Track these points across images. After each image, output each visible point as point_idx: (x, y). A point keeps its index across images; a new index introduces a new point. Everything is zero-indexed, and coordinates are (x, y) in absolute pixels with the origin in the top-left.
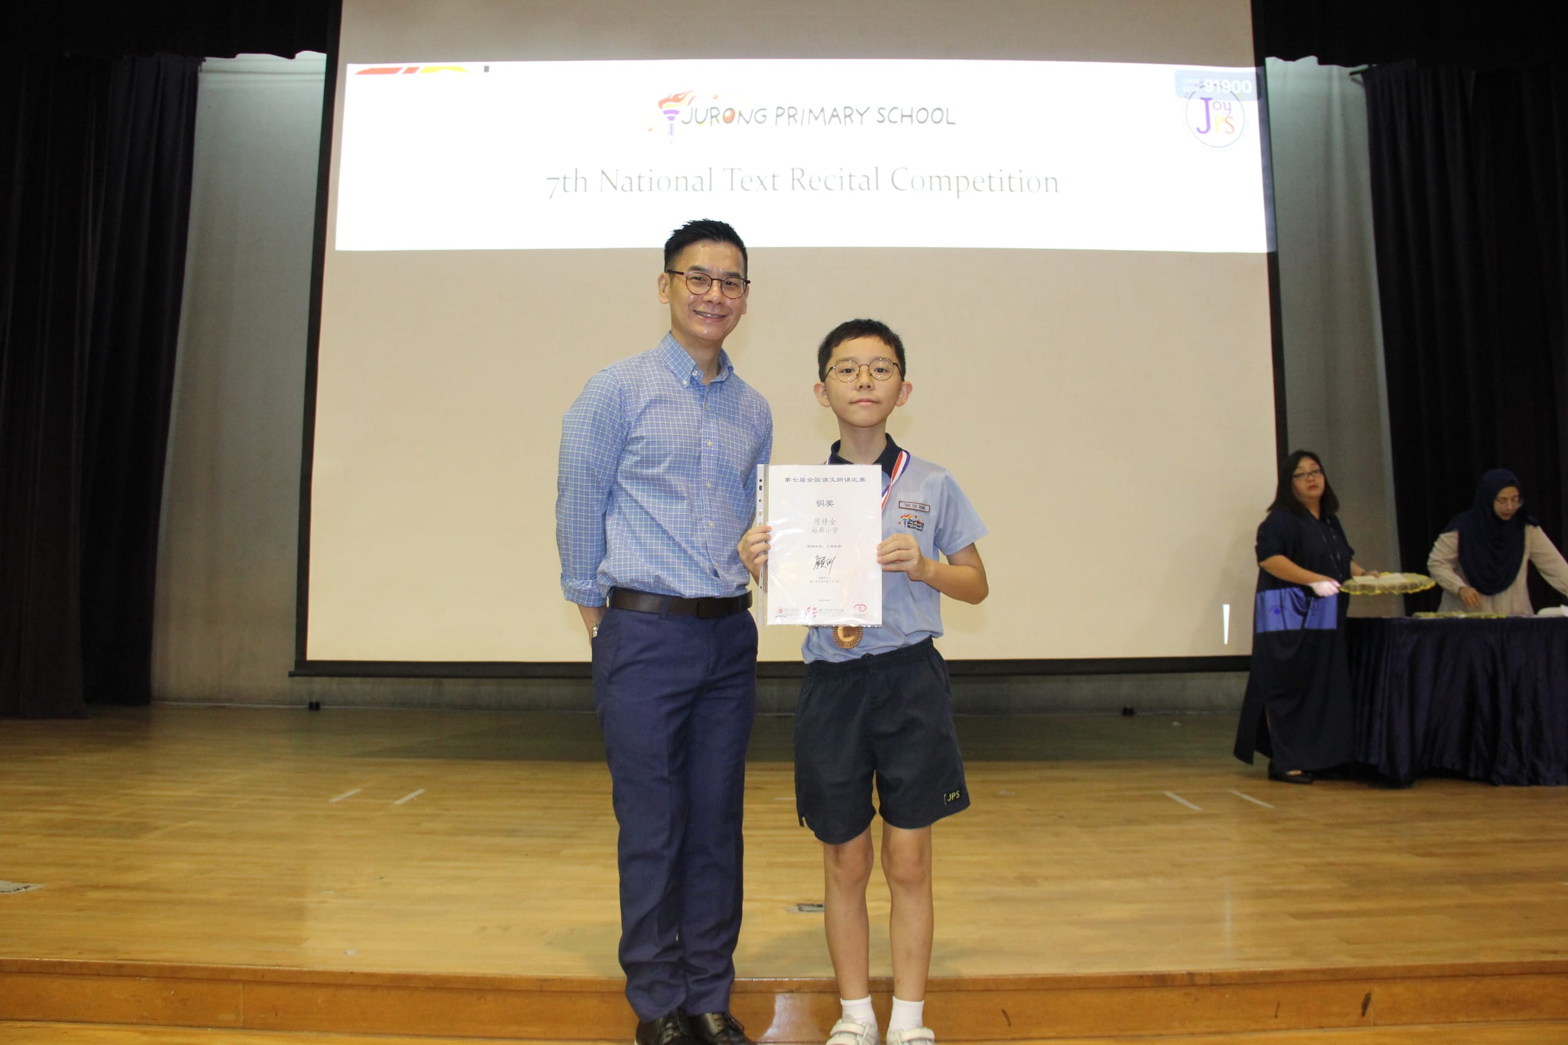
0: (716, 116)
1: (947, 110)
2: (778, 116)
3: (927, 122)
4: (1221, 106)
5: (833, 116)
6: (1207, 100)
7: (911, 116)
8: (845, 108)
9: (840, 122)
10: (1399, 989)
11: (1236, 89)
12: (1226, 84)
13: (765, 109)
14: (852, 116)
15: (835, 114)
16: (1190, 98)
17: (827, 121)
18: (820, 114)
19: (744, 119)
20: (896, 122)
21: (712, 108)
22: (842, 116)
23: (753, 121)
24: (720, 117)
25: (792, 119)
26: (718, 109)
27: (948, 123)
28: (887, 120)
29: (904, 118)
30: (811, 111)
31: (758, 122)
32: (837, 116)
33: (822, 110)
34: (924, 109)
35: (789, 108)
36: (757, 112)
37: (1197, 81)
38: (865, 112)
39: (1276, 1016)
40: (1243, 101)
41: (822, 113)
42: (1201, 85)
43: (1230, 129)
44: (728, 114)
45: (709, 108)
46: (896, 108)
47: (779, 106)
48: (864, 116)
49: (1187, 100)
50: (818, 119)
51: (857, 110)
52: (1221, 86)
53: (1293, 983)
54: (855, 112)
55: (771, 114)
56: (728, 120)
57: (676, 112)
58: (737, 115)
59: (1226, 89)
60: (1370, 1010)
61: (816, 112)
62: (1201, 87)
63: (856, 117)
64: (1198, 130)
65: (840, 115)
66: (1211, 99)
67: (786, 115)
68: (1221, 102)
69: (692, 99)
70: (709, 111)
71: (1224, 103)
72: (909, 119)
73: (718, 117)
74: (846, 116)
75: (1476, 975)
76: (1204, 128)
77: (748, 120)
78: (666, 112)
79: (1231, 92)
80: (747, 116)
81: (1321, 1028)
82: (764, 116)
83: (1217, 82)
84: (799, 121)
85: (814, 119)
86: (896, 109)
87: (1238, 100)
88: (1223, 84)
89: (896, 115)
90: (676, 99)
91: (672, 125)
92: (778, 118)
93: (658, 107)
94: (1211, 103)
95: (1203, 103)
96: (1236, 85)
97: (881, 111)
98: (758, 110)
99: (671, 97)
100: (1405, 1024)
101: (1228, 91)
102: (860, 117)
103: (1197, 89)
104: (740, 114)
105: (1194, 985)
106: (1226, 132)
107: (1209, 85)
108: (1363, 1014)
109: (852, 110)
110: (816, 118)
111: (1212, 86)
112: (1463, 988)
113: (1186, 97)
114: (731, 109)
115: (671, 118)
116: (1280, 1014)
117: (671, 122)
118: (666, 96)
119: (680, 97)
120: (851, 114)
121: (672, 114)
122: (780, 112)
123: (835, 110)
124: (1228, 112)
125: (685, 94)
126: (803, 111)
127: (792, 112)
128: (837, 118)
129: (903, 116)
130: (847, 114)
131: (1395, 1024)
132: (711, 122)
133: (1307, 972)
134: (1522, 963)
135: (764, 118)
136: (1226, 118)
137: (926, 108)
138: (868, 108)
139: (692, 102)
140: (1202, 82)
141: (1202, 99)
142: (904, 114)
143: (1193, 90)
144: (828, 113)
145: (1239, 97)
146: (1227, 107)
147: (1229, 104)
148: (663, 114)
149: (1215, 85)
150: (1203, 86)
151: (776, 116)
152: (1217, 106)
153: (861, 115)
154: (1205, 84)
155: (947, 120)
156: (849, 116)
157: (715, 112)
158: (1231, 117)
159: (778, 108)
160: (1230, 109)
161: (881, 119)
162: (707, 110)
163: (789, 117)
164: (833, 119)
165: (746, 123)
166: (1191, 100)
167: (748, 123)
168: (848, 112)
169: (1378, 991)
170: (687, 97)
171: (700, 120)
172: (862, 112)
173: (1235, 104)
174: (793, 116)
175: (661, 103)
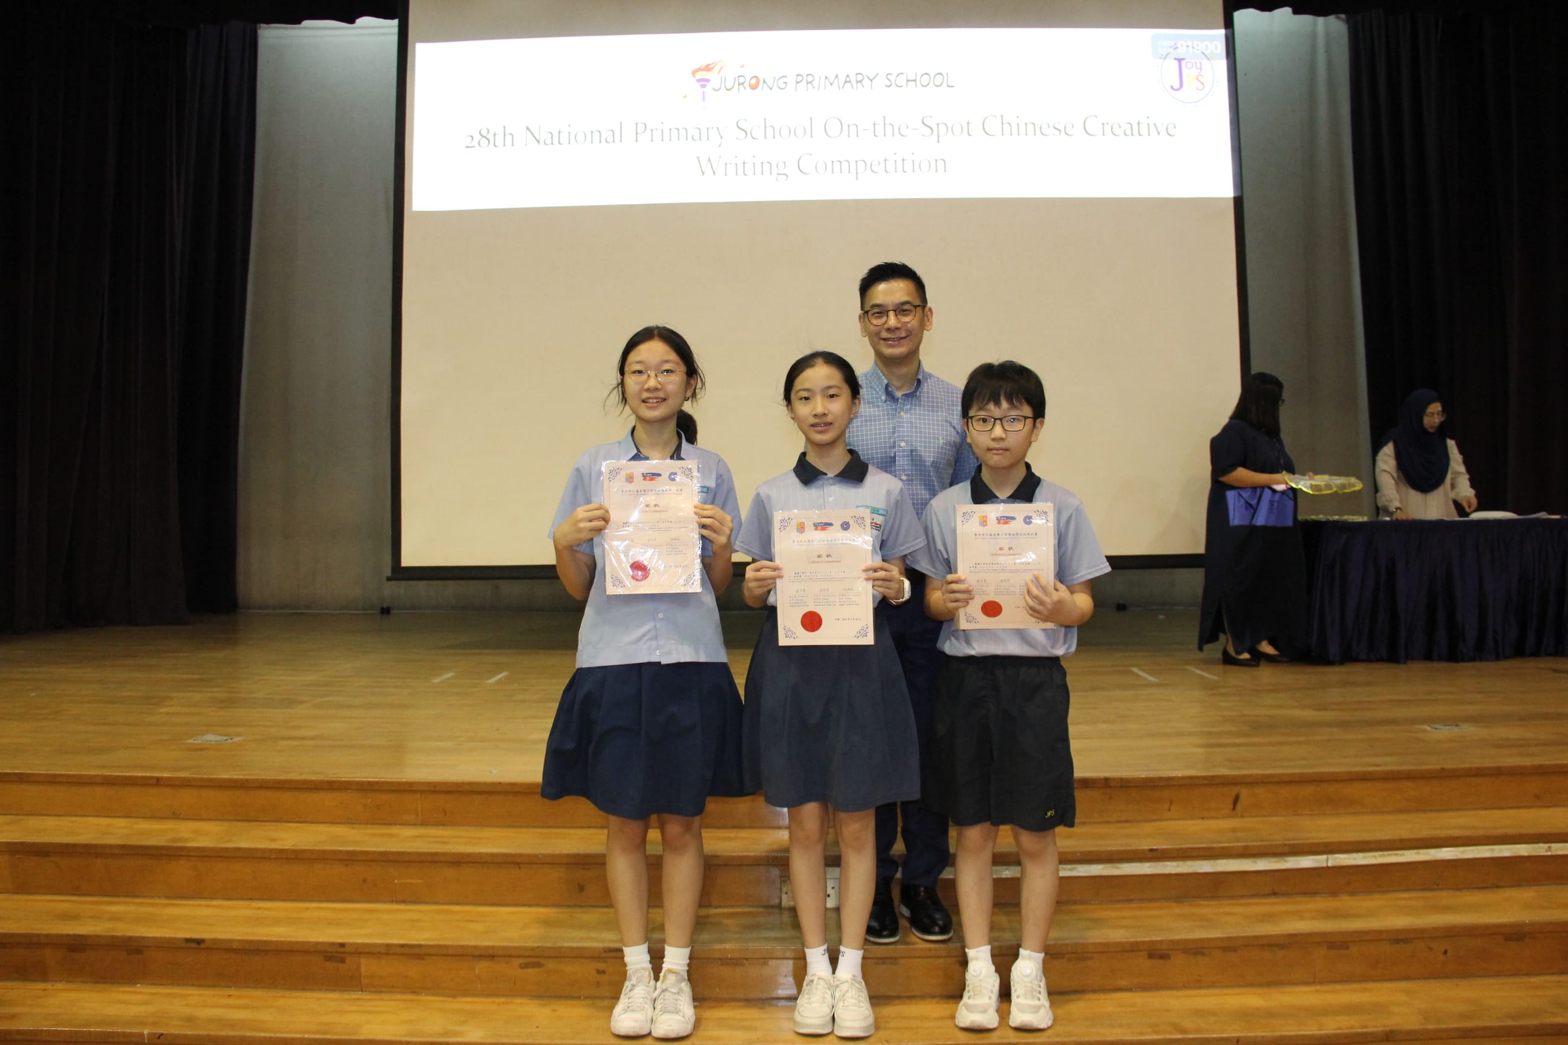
0: (743, 84)
1: (947, 74)
2: (797, 82)
3: (929, 85)
4: (1193, 65)
5: (846, 82)
6: (1180, 60)
7: (915, 81)
8: (857, 74)
9: (853, 88)
10: (1260, 791)
11: (1207, 50)
12: (1198, 45)
13: (786, 77)
14: (863, 82)
15: (848, 80)
16: (1165, 58)
17: (841, 86)
18: (834, 80)
19: (768, 85)
20: (901, 86)
21: (739, 76)
22: (854, 81)
23: (775, 87)
24: (747, 85)
25: (810, 85)
26: (744, 77)
27: (948, 86)
28: (894, 84)
29: (909, 83)
30: (826, 77)
31: (780, 88)
32: (850, 82)
33: (837, 76)
34: (927, 74)
35: (807, 75)
36: (779, 79)
37: (1172, 43)
38: (875, 77)
39: (1170, 810)
40: (1213, 60)
41: (836, 79)
42: (1175, 47)
43: (1201, 86)
44: (754, 81)
45: (737, 76)
46: (902, 73)
47: (799, 73)
48: (874, 81)
49: (1161, 61)
50: (833, 85)
51: (867, 76)
52: (1193, 47)
53: (1182, 786)
54: (866, 78)
55: (791, 80)
56: (754, 87)
57: (708, 81)
58: (761, 82)
59: (1198, 50)
60: (1239, 807)
61: (831, 78)
62: (1175, 49)
63: (866, 82)
64: (1172, 87)
65: (852, 81)
66: (1183, 59)
67: (805, 81)
68: (1193, 61)
69: (721, 68)
70: (737, 79)
71: (1196, 63)
72: (914, 83)
73: (745, 84)
74: (857, 82)
75: (1315, 781)
76: (1177, 86)
77: (771, 86)
78: (699, 81)
79: (1203, 53)
80: (770, 83)
81: (1203, 818)
82: (786, 83)
83: (1190, 43)
84: (816, 88)
85: (829, 84)
86: (901, 75)
87: (1208, 59)
88: (1195, 46)
89: (901, 80)
90: (707, 68)
91: (704, 92)
92: (798, 85)
93: (691, 76)
94: (1183, 63)
95: (1176, 63)
96: (1207, 46)
97: (889, 76)
98: (779, 77)
99: (703, 67)
100: (1264, 816)
101: (1200, 51)
102: (870, 82)
103: (1171, 50)
104: (764, 82)
105: (1110, 787)
106: (1198, 89)
107: (1182, 46)
108: (1234, 809)
109: (863, 76)
110: (831, 84)
111: (1185, 47)
112: (1308, 790)
113: (1161, 58)
114: (756, 77)
115: (703, 86)
116: (1172, 808)
117: (703, 89)
118: (698, 67)
119: (711, 66)
120: (862, 80)
121: (704, 82)
122: (799, 79)
123: (848, 76)
124: (1199, 70)
125: (715, 64)
126: (820, 77)
127: (810, 79)
128: (849, 84)
129: (908, 81)
130: (859, 80)
131: (1257, 816)
132: (739, 89)
133: (1192, 778)
134: (1351, 773)
135: (785, 84)
136: (1197, 76)
137: (929, 73)
138: (877, 74)
139: (722, 71)
140: (1176, 44)
141: (1176, 59)
142: (909, 79)
143: (1168, 52)
144: (842, 80)
145: (1209, 57)
146: (1199, 66)
147: (1201, 63)
148: (696, 82)
149: (1188, 46)
150: (1177, 48)
151: (795, 82)
152: (1189, 65)
153: (871, 80)
154: (1179, 45)
155: (947, 83)
156: (861, 81)
157: (741, 80)
158: (1202, 76)
159: (798, 75)
160: (1201, 68)
161: (889, 84)
162: (735, 78)
163: (808, 83)
164: (846, 84)
165: (769, 89)
166: (1166, 60)
167: (771, 89)
168: (860, 78)
169: (1244, 793)
170: (716, 67)
171: (728, 87)
172: (871, 78)
173: (1205, 63)
174: (811, 82)
175: (694, 73)
